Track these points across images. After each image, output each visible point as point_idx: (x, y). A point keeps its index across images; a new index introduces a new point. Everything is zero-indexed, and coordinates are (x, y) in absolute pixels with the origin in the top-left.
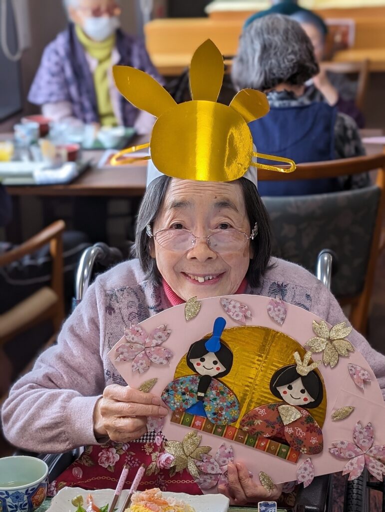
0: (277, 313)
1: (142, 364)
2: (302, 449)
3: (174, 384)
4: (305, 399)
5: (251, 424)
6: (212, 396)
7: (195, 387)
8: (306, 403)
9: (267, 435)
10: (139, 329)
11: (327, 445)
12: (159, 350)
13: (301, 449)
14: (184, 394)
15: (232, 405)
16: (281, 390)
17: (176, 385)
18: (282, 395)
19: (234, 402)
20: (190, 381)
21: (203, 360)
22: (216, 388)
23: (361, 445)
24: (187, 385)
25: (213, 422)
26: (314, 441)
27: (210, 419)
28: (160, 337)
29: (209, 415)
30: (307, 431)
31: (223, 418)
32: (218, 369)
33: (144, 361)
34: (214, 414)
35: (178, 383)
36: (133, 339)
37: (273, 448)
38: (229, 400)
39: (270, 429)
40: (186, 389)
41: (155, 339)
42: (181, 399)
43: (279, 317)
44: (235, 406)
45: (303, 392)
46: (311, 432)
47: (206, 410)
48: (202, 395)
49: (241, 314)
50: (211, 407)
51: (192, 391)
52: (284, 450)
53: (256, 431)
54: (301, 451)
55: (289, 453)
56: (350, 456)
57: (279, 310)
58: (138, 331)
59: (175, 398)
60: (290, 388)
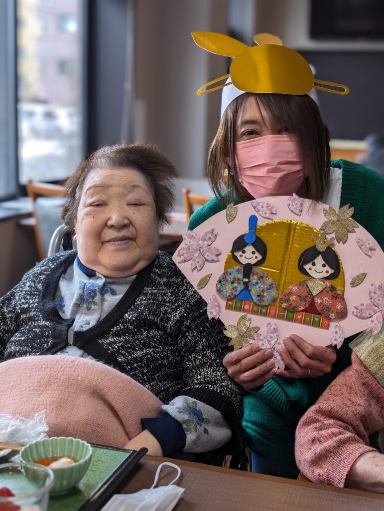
0: (295, 206)
1: (198, 262)
2: (331, 314)
3: (225, 275)
4: (327, 272)
5: (288, 301)
6: (254, 281)
7: (240, 276)
8: (328, 274)
9: (302, 308)
10: (194, 234)
11: (351, 309)
12: (210, 249)
13: (329, 315)
14: (233, 283)
15: (271, 286)
16: (307, 267)
17: (226, 276)
18: (308, 271)
19: (272, 284)
20: (236, 271)
21: (244, 252)
22: (257, 274)
23: (377, 303)
24: (235, 275)
25: (258, 303)
26: (339, 306)
27: (255, 301)
28: (210, 239)
29: (254, 298)
30: (333, 299)
31: (266, 299)
32: (256, 257)
33: (200, 260)
34: (258, 296)
35: (227, 274)
36: (190, 242)
37: (308, 319)
38: (268, 283)
39: (303, 302)
40: (234, 278)
41: (206, 240)
42: (231, 287)
43: (297, 209)
44: (273, 287)
45: (324, 266)
46: (336, 300)
47: (251, 293)
48: (247, 280)
49: (268, 212)
50: (255, 291)
51: (239, 279)
52: (317, 320)
53: (293, 306)
54: (330, 317)
55: (321, 322)
56: (370, 314)
57: (296, 204)
58: (193, 236)
59: (227, 287)
60: (314, 264)
